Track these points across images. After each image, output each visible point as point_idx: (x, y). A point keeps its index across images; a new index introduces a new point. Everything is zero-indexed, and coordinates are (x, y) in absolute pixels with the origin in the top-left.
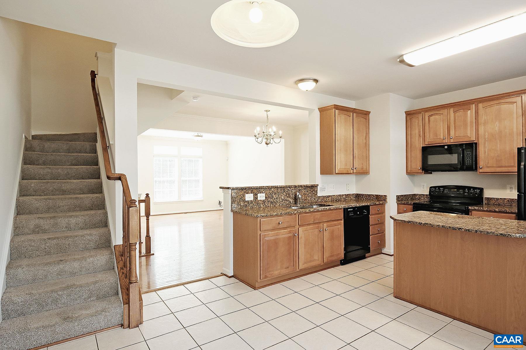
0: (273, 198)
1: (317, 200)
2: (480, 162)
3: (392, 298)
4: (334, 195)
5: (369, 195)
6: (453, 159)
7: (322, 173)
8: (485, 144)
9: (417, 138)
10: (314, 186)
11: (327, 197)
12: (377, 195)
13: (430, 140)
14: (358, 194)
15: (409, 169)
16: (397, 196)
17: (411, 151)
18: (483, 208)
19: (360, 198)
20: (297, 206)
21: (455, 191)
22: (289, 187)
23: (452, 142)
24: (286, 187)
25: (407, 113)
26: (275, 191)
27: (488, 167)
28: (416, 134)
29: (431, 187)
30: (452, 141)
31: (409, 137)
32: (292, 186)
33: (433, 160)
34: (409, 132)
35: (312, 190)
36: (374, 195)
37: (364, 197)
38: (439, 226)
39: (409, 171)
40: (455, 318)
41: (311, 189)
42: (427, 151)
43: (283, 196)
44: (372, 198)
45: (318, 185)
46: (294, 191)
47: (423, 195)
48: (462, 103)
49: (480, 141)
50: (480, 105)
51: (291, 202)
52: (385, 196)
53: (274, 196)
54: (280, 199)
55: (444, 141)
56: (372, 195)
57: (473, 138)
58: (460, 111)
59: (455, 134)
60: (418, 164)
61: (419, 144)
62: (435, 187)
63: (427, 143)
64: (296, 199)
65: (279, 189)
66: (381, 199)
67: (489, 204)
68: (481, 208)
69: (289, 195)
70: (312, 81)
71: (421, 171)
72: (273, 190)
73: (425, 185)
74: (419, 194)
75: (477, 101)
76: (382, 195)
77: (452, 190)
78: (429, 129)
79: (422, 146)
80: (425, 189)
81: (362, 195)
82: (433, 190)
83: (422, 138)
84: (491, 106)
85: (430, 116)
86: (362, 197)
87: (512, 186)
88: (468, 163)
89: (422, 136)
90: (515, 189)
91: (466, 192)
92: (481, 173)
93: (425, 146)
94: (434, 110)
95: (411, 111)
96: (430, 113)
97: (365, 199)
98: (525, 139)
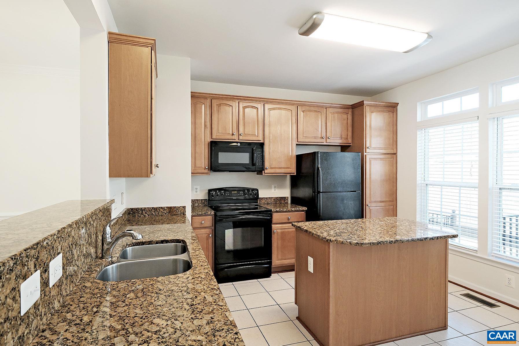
2: (266, 163)
5: (155, 209)
6: (244, 158)
9: (203, 129)
12: (171, 208)
13: (219, 135)
14: (132, 209)
17: (195, 145)
18: (283, 209)
19: (137, 216)
21: (236, 193)
28: (202, 123)
29: (210, 191)
30: (241, 138)
33: (225, 158)
36: (166, 208)
37: (146, 213)
39: (194, 171)
42: (215, 146)
44: (160, 213)
47: (197, 200)
48: (251, 98)
49: (266, 141)
50: (267, 106)
52: (183, 207)
55: (233, 137)
56: (162, 208)
57: (260, 139)
58: (248, 107)
59: (244, 131)
60: (204, 162)
61: (205, 138)
62: (215, 190)
63: (214, 137)
66: (177, 212)
68: (282, 209)
73: (198, 187)
74: (193, 200)
75: (265, 101)
77: (233, 192)
79: (209, 140)
80: (198, 193)
81: (142, 210)
82: (214, 193)
83: (208, 131)
84: (274, 109)
85: (219, 105)
86: (142, 214)
87: (276, 185)
88: (258, 163)
89: (208, 127)
90: (278, 188)
91: (246, 194)
92: (266, 174)
93: (212, 140)
94: (222, 99)
95: (196, 93)
96: (219, 102)
97: (148, 215)
98: (297, 145)
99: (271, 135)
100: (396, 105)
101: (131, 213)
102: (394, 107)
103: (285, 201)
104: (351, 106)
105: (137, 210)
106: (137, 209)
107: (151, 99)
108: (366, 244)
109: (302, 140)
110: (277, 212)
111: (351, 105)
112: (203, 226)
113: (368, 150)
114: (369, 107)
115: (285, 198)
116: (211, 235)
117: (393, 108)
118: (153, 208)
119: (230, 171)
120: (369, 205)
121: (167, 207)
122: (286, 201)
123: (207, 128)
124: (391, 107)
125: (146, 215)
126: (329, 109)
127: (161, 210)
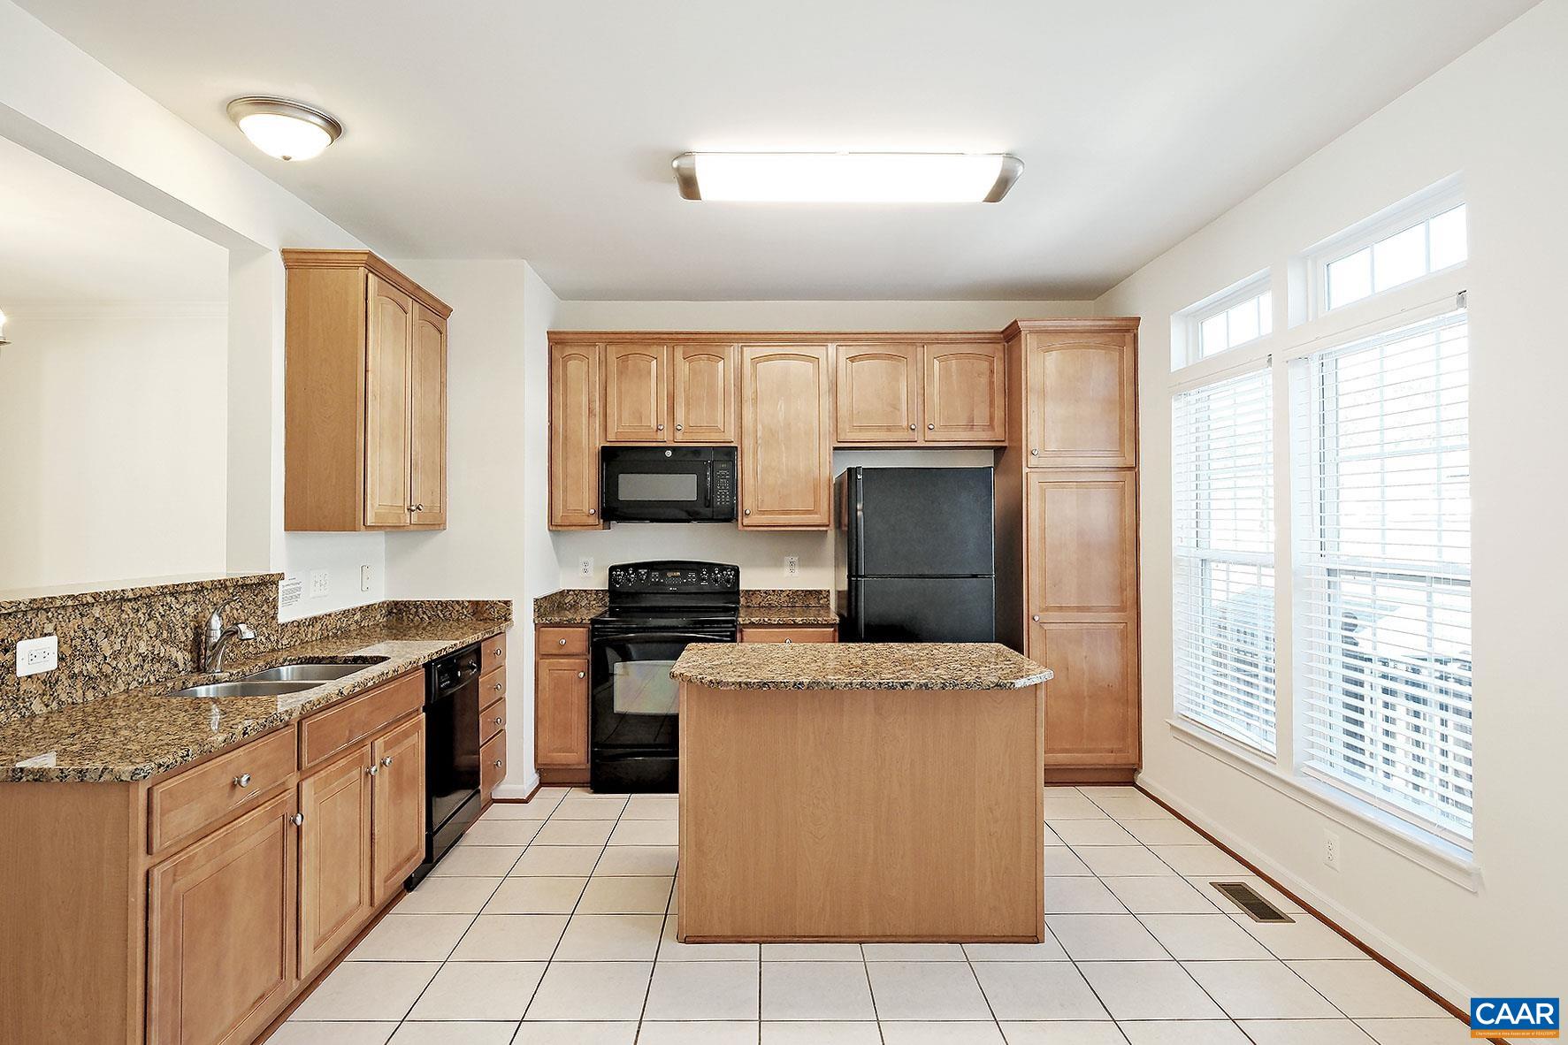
0: (100, 659)
1: (277, 642)
2: (745, 499)
3: (673, 948)
4: (330, 615)
5: (444, 605)
6: (683, 487)
7: (289, 527)
8: (755, 453)
9: (584, 420)
10: (265, 584)
11: (309, 625)
12: (477, 603)
13: (624, 431)
14: (396, 603)
15: (559, 513)
16: (536, 600)
17: (566, 459)
18: (769, 620)
19: (405, 618)
20: (216, 681)
21: (677, 577)
22: (172, 594)
23: (682, 439)
24: (162, 593)
25: (554, 336)
26: (110, 619)
27: (763, 512)
28: (581, 406)
29: (612, 569)
30: (679, 436)
31: (559, 413)
32: (186, 585)
33: (634, 487)
34: (559, 399)
35: (259, 600)
36: (467, 604)
37: (424, 613)
38: (851, 684)
39: (557, 520)
40: (862, 940)
41: (256, 596)
42: (614, 460)
43: (146, 637)
44: (455, 615)
45: (281, 576)
46: (190, 610)
47: (585, 591)
48: (704, 336)
49: (745, 442)
50: (748, 352)
51: (177, 666)
52: (506, 603)
53: (104, 644)
54: (131, 656)
55: (660, 436)
56: (458, 602)
57: (729, 436)
58: (701, 359)
59: (687, 418)
60: (586, 498)
61: (589, 442)
62: (625, 568)
63: (611, 437)
64: (199, 645)
65: (127, 607)
66: (490, 614)
67: (749, 607)
68: (766, 619)
69: (170, 630)
70: (319, 121)
71: (593, 520)
72: (97, 612)
73: (591, 561)
74: (574, 591)
75: (743, 339)
76: (495, 599)
77: (670, 574)
78: (620, 398)
79: (599, 444)
80: (591, 573)
81: (417, 605)
82: (620, 575)
83: (597, 422)
84: (768, 358)
85: (624, 358)
86: (417, 613)
87: (795, 559)
88: (720, 500)
89: (597, 413)
90: (800, 566)
91: (704, 579)
92: (746, 528)
93: (608, 444)
94: (632, 342)
95: (567, 333)
96: (623, 350)
97: (429, 617)
98: (835, 449)
99: (759, 427)
100: (1132, 323)
101: (395, 611)
102: (1128, 331)
103: (819, 600)
104: (1002, 336)
105: (405, 606)
106: (406, 604)
107: (366, 371)
108: (727, 684)
109: (850, 435)
110: (752, 625)
111: (1002, 332)
112: (563, 651)
113: (1033, 461)
114: (1034, 336)
115: (820, 592)
116: (582, 674)
117: (1125, 332)
118: (439, 602)
119: (653, 521)
120: (1037, 618)
121: (469, 602)
122: (821, 602)
123: (595, 415)
124: (1118, 331)
125: (425, 616)
126: (929, 346)
127: (457, 607)
